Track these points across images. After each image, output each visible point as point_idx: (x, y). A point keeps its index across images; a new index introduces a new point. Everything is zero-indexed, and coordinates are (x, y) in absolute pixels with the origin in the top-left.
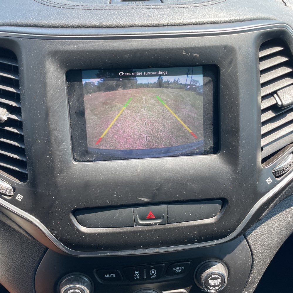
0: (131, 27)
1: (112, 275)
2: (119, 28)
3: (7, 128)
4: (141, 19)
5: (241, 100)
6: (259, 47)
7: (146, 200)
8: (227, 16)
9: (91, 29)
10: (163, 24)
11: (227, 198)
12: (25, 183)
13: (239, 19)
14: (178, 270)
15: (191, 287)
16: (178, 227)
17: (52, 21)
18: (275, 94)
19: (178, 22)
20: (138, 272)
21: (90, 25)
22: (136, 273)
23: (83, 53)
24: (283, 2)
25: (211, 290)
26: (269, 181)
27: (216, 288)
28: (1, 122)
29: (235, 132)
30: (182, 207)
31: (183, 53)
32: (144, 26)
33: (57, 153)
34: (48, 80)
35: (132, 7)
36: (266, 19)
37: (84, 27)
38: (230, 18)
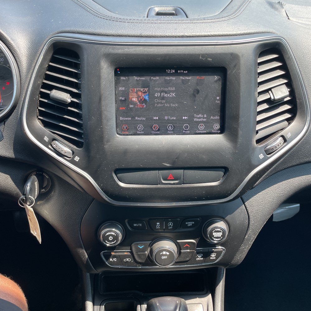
0: (163, 37)
1: (139, 224)
2: (154, 38)
3: (69, 108)
4: (171, 31)
5: (241, 94)
6: (258, 55)
7: (168, 165)
8: (235, 30)
9: (134, 38)
10: (186, 36)
11: (228, 167)
12: (81, 149)
13: (244, 33)
14: (190, 224)
15: (199, 239)
16: (191, 187)
17: (106, 31)
18: (270, 91)
19: (198, 34)
20: (159, 224)
21: (133, 35)
22: (157, 224)
23: (127, 56)
24: (287, 16)
25: (215, 240)
26: (261, 156)
27: (218, 239)
28: (67, 103)
29: (236, 118)
30: (194, 172)
31: (200, 58)
32: (172, 37)
33: (106, 127)
34: (102, 74)
35: (164, 21)
36: (266, 33)
37: (129, 36)
38: (237, 32)
